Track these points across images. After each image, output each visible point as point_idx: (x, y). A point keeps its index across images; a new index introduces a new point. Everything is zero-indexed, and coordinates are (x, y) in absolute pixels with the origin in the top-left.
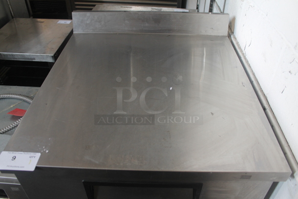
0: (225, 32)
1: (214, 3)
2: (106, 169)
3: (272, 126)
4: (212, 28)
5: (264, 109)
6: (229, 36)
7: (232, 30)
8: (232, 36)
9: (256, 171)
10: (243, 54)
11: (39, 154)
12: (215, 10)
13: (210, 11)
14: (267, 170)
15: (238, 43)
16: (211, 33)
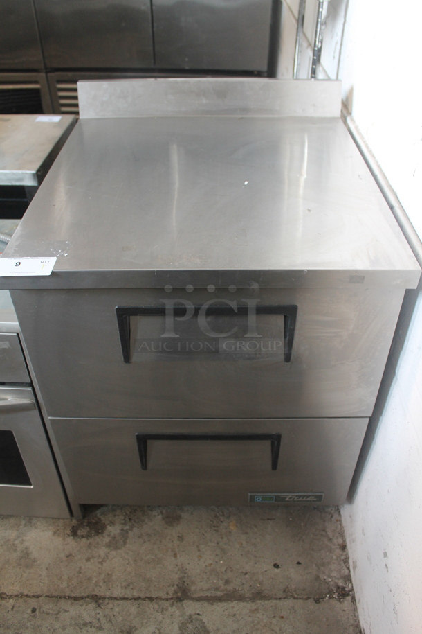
0: (336, 110)
1: (317, 66)
2: (155, 269)
3: (402, 227)
4: (314, 105)
5: (392, 208)
6: (344, 118)
7: (349, 109)
8: (348, 119)
9: (370, 268)
10: (364, 142)
11: (55, 259)
12: (320, 75)
13: (312, 77)
14: (386, 268)
15: (356, 127)
16: (311, 113)
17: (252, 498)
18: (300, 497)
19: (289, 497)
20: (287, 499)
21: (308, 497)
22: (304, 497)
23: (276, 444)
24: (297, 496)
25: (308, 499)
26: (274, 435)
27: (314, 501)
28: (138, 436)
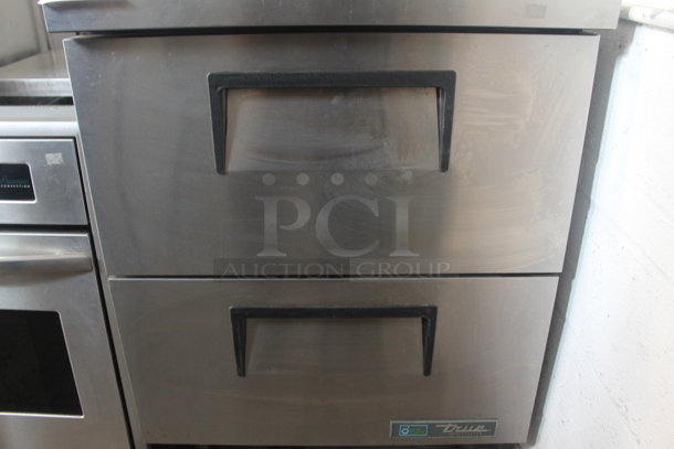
17: (395, 427)
18: (463, 425)
19: (448, 427)
20: (445, 431)
21: (476, 425)
22: (469, 425)
23: (429, 325)
24: (459, 424)
25: (476, 430)
26: (426, 308)
27: (483, 434)
28: (232, 310)
